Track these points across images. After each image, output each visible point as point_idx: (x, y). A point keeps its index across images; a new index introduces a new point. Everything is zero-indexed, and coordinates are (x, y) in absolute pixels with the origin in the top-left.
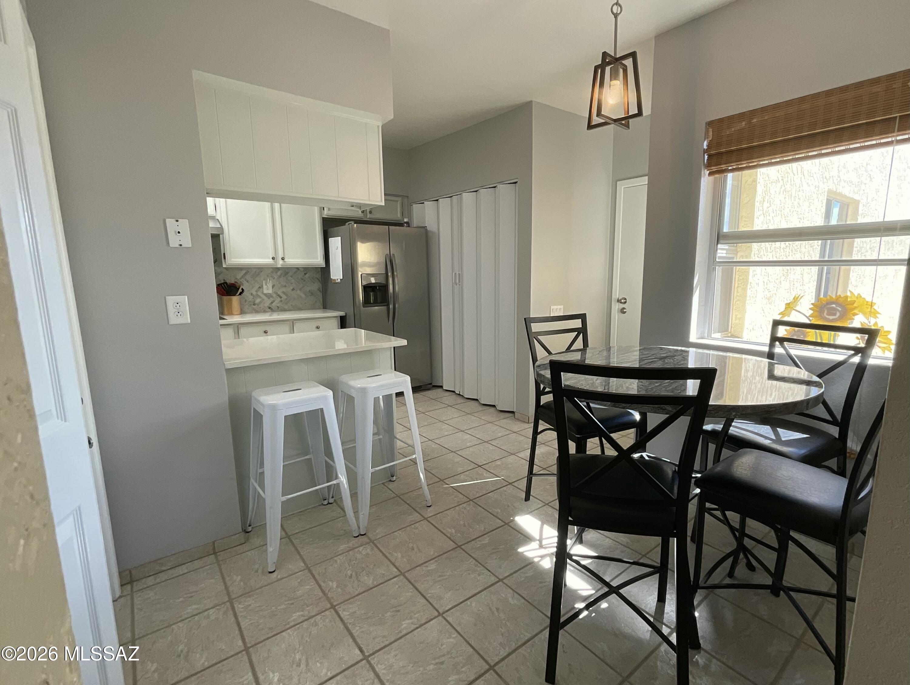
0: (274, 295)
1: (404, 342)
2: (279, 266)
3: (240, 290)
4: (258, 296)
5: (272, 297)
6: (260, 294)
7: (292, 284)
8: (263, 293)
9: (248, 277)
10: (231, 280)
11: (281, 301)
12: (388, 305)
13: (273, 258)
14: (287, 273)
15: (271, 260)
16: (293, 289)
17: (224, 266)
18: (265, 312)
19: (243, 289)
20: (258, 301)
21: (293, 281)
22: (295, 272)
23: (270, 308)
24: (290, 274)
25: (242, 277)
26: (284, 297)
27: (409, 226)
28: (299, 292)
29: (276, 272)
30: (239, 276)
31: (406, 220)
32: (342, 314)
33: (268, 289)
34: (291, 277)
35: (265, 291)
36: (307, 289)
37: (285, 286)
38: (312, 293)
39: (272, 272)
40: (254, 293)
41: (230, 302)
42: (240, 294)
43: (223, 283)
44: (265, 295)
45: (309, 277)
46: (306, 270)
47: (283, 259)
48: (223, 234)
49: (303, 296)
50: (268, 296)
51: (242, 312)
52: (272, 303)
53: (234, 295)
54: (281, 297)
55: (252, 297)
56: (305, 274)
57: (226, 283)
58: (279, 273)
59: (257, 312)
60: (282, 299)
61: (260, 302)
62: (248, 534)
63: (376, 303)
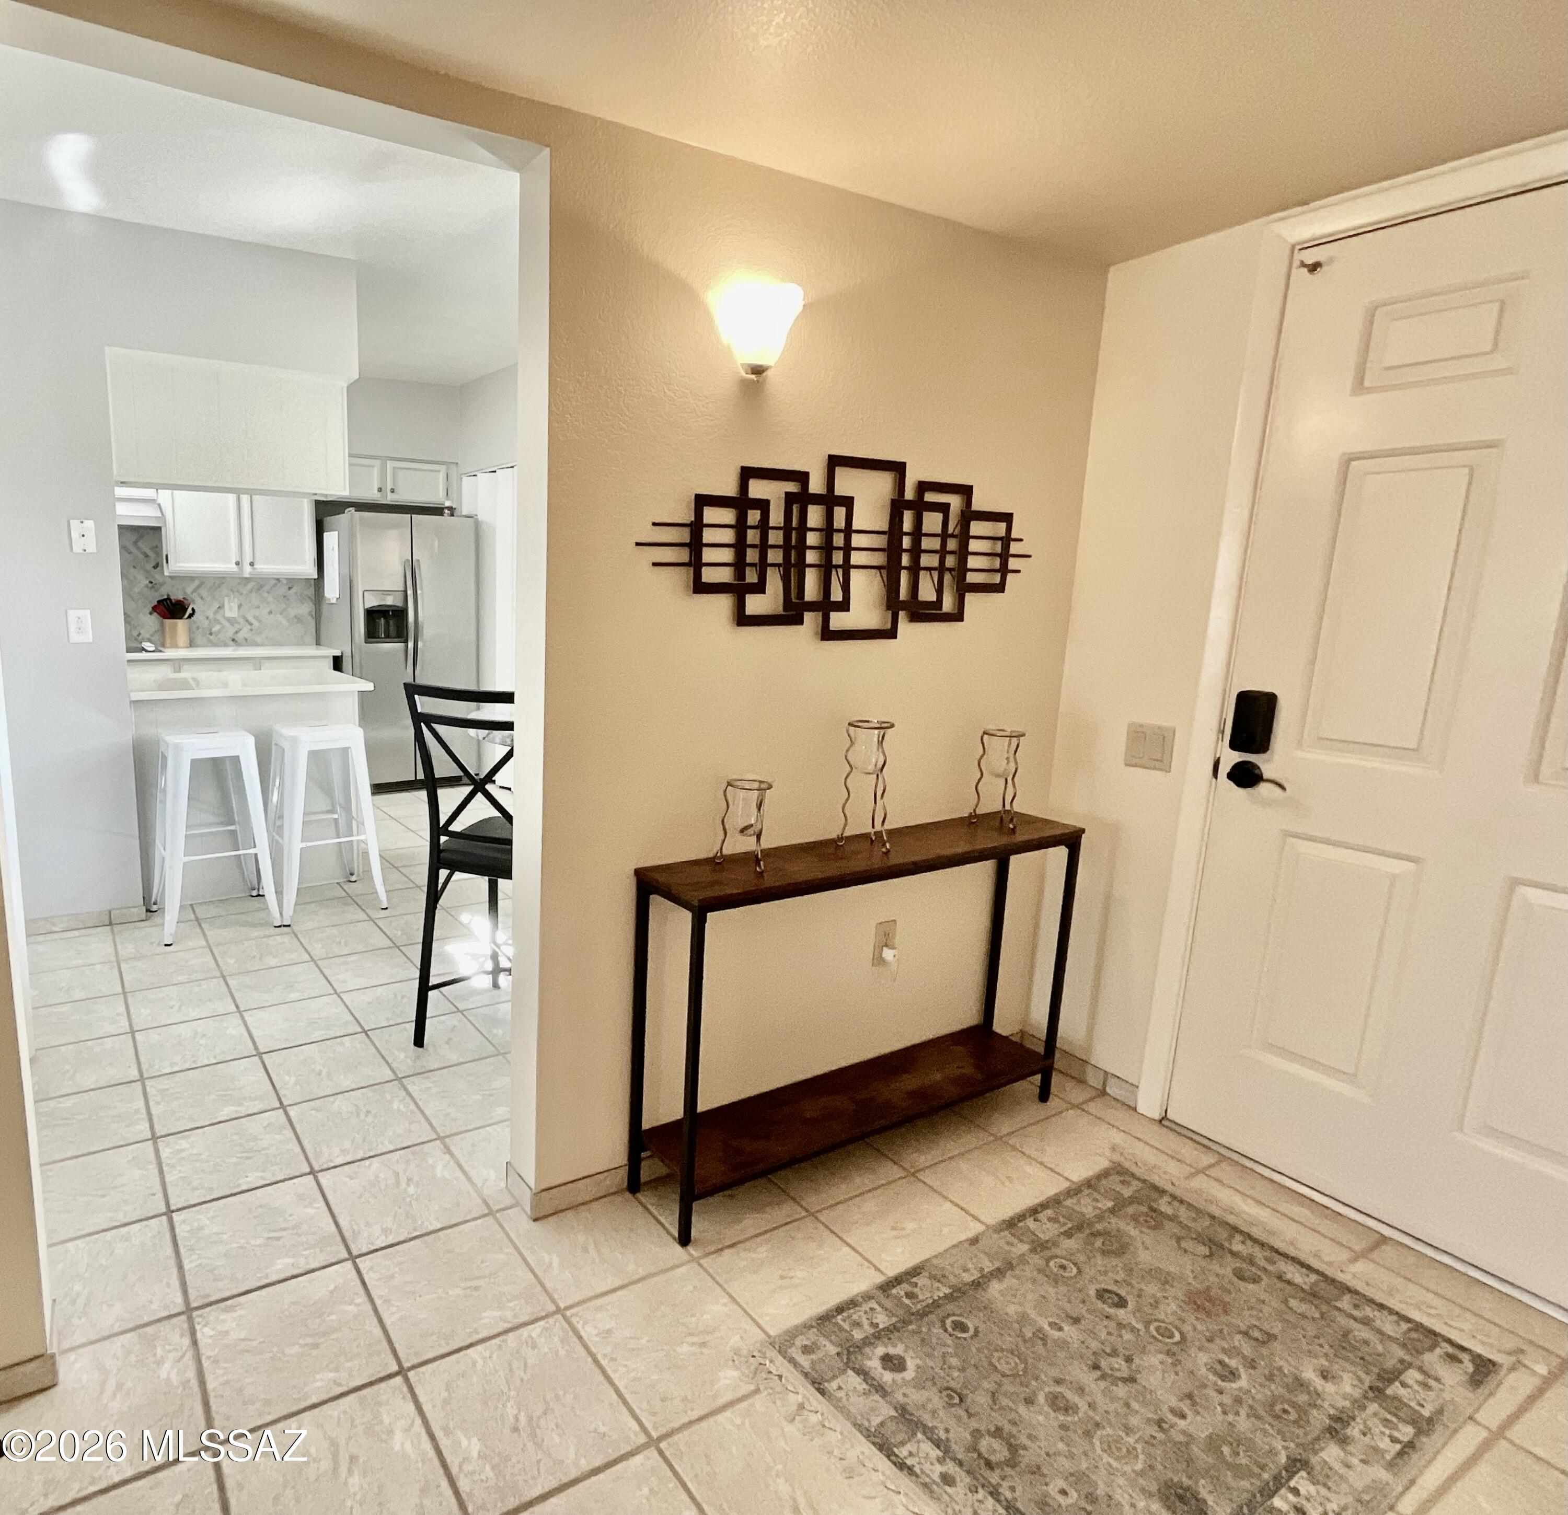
0: (241, 620)
1: (369, 686)
2: (247, 576)
3: (189, 611)
4: (217, 621)
5: (238, 623)
6: (219, 617)
7: (268, 603)
8: (224, 616)
9: (203, 592)
10: (177, 596)
11: (251, 630)
12: (406, 641)
13: (237, 564)
14: (262, 587)
15: (234, 566)
16: (270, 612)
17: (166, 573)
18: (226, 645)
19: (193, 610)
20: (216, 628)
21: (270, 599)
22: (275, 585)
23: (233, 640)
24: (266, 588)
25: (194, 591)
26: (256, 623)
27: (452, 515)
28: (279, 617)
29: (245, 585)
30: (189, 590)
31: (447, 504)
32: (338, 653)
33: (231, 610)
34: (268, 592)
35: (228, 614)
36: (292, 612)
37: (258, 607)
38: (299, 619)
39: (239, 584)
40: (211, 616)
41: (174, 629)
42: (191, 616)
43: (165, 600)
44: (228, 620)
45: (296, 593)
46: (291, 582)
47: (252, 564)
48: (165, 525)
49: (284, 622)
50: (231, 621)
51: (192, 644)
52: (237, 632)
53: (181, 618)
54: (251, 624)
55: (207, 622)
56: (290, 588)
57: (170, 600)
58: (250, 586)
59: (215, 645)
60: (253, 627)
61: (219, 631)
62: (149, 914)
63: (388, 637)
